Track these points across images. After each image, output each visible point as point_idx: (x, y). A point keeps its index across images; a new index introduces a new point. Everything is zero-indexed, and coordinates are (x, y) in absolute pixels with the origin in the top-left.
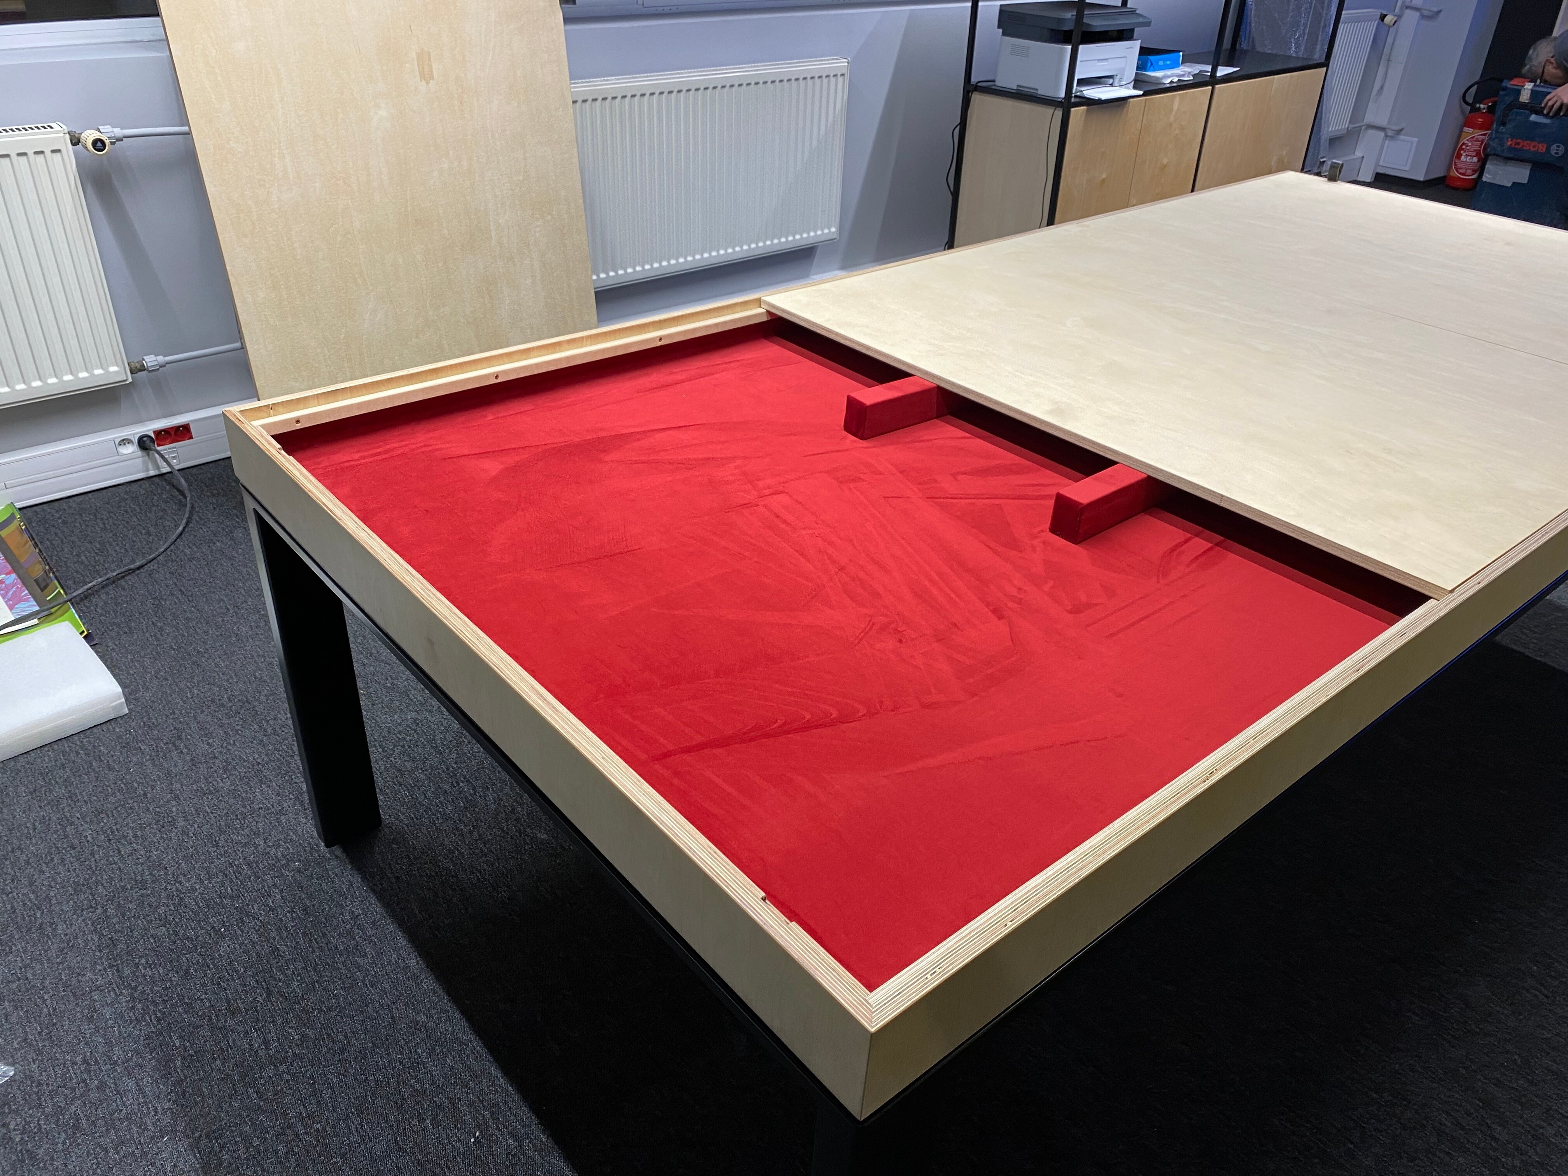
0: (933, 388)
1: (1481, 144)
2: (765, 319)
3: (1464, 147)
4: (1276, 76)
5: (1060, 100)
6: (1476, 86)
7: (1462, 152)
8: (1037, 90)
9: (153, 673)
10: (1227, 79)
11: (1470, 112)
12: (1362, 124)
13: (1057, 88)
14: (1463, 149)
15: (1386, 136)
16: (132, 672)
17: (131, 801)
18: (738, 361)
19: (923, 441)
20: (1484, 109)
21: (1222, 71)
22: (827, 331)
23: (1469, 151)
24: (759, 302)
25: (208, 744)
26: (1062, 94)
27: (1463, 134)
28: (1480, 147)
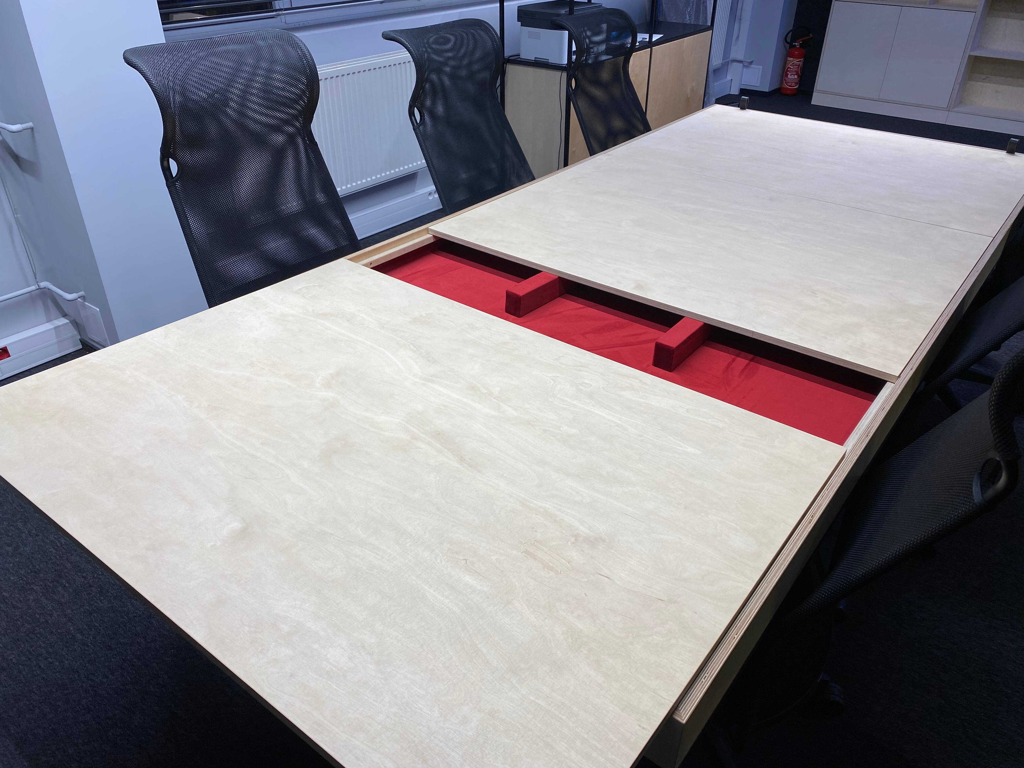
0: (557, 279)
1: (798, 67)
2: (432, 241)
3: (789, 69)
4: (685, 38)
5: (565, 66)
6: (791, 33)
7: (788, 72)
8: (548, 60)
9: (26, 532)
10: (659, 42)
11: (789, 48)
12: (728, 60)
13: (561, 58)
14: (788, 71)
15: (744, 66)
16: (10, 534)
17: (37, 628)
18: (421, 271)
19: (557, 313)
20: (798, 45)
21: (656, 37)
22: (478, 247)
23: (792, 71)
24: (427, 230)
25: (83, 577)
26: (565, 61)
27: (788, 62)
28: (798, 69)
